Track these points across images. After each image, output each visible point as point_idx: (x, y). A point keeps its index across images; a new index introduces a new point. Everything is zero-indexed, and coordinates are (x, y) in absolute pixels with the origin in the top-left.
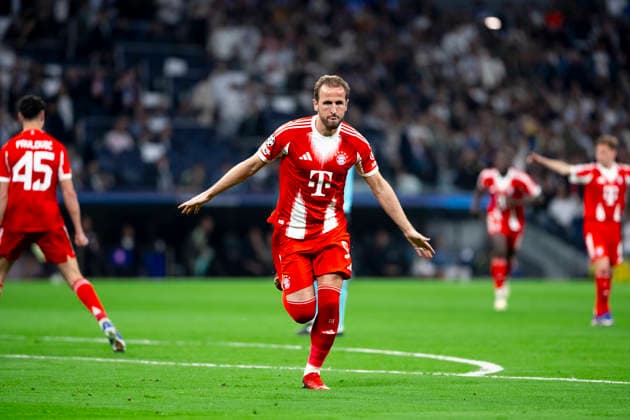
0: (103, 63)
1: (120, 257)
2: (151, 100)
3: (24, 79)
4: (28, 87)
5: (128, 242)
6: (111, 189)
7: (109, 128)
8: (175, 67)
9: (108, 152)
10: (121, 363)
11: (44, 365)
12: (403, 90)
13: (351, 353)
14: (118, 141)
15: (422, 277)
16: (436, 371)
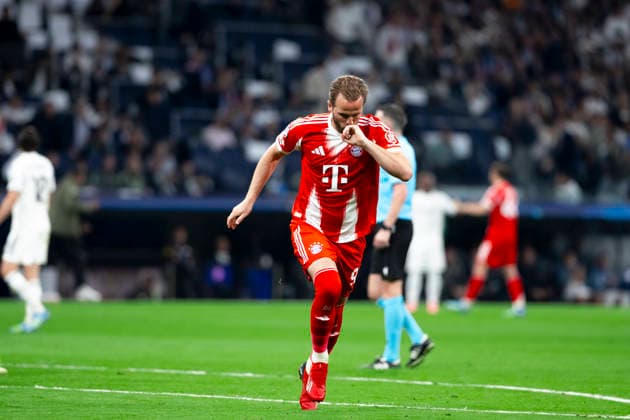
0: (201, 46)
1: (218, 274)
2: (256, 89)
3: (108, 63)
4: (113, 72)
5: (223, 257)
6: (208, 194)
7: (208, 123)
8: (286, 51)
9: (205, 150)
10: (220, 400)
11: (129, 401)
12: (556, 80)
13: (490, 390)
14: (218, 138)
15: (576, 301)
16: (592, 412)
